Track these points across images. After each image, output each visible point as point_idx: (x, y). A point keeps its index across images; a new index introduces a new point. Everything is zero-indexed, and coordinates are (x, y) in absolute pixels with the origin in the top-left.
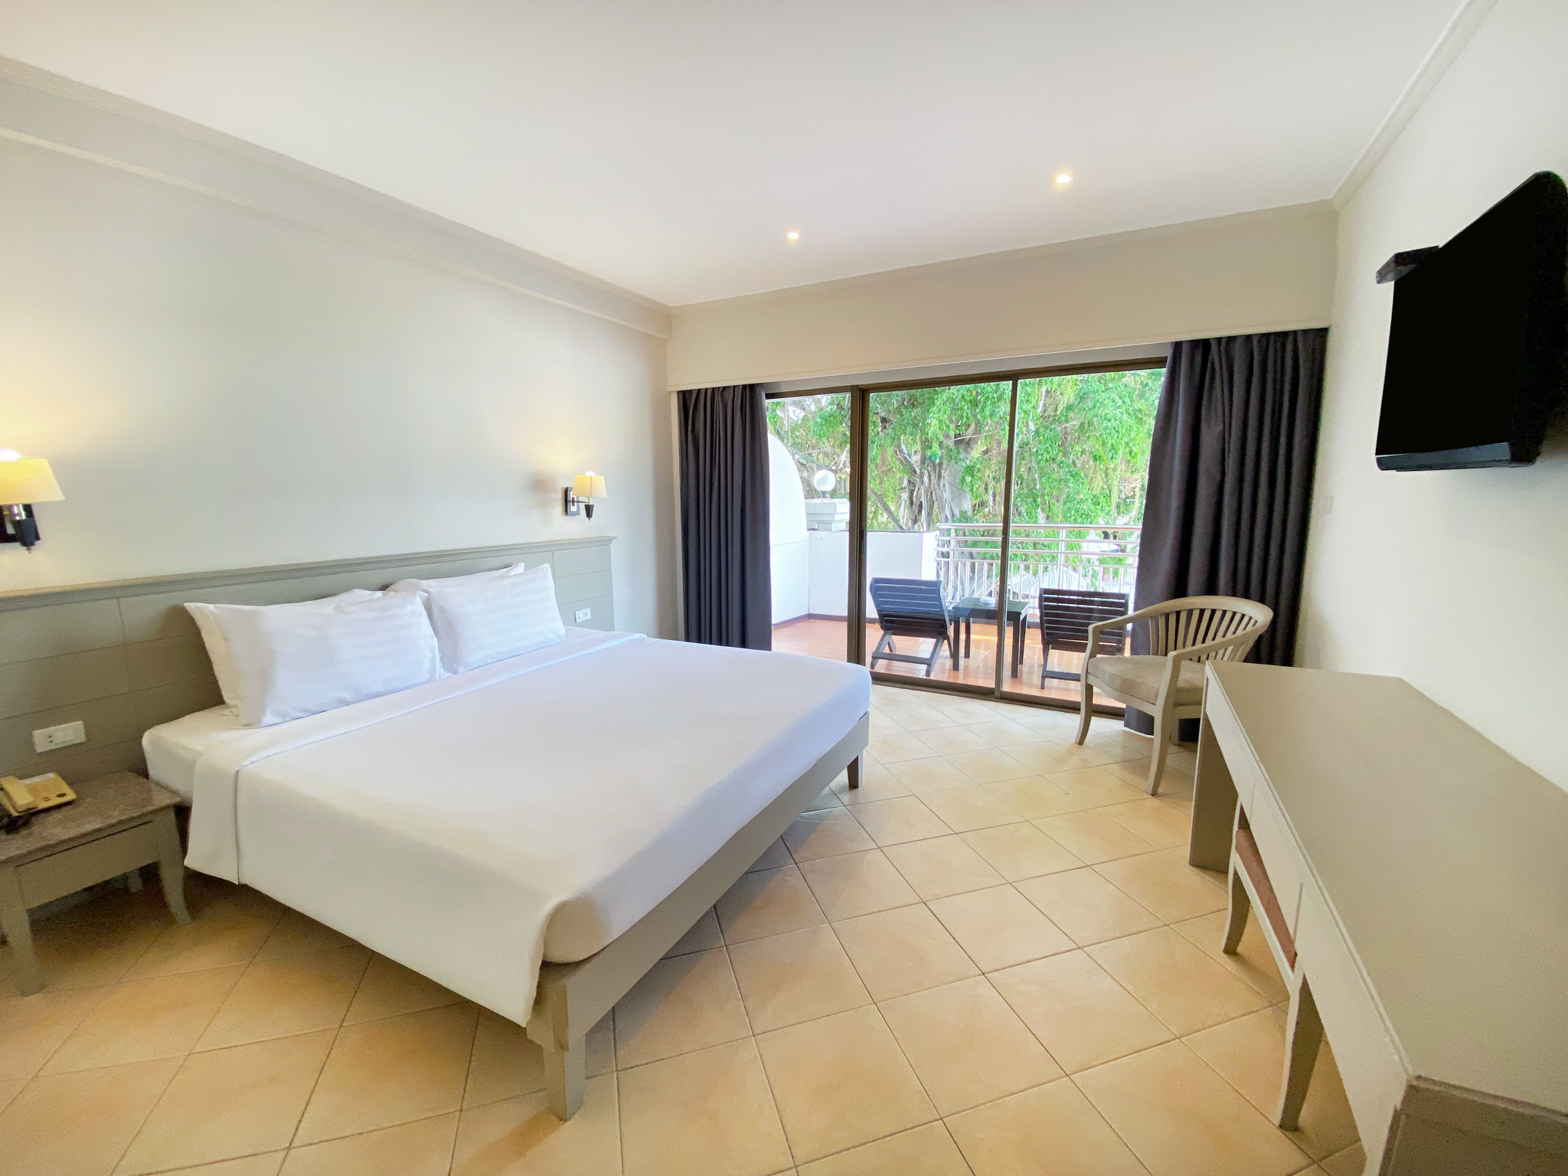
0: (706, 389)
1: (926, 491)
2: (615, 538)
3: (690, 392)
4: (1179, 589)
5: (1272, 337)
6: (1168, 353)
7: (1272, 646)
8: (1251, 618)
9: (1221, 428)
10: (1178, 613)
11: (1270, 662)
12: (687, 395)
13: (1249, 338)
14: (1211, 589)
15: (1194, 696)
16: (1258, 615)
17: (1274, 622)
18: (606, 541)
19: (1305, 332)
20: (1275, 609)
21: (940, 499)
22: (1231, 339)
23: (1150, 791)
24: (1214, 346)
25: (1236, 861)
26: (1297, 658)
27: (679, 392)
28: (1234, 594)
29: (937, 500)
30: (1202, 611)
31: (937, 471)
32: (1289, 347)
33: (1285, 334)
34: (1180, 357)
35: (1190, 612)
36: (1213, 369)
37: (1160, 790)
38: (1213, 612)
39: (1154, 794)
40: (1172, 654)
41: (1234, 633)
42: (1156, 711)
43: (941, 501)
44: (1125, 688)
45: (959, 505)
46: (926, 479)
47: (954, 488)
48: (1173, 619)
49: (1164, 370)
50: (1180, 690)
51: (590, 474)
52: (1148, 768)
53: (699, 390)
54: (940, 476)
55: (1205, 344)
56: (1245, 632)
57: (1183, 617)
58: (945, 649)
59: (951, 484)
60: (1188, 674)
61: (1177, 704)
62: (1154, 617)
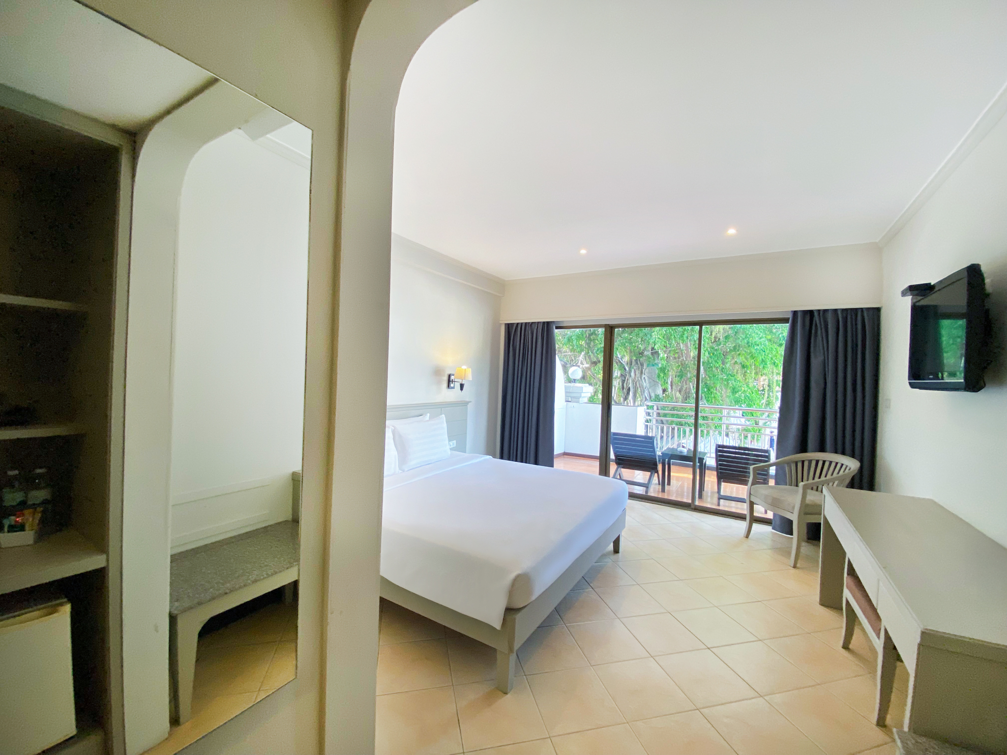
0: (522, 323)
1: (633, 381)
2: (470, 402)
3: (512, 324)
4: (803, 448)
5: (849, 311)
6: (790, 316)
7: (861, 480)
8: (847, 466)
9: (822, 358)
10: (803, 462)
11: (861, 488)
12: (510, 325)
13: (836, 311)
14: (822, 449)
15: (817, 509)
16: (852, 465)
17: (861, 468)
18: (465, 404)
19: (868, 309)
20: (861, 461)
21: (641, 386)
22: (825, 311)
23: (792, 566)
24: (816, 314)
25: (847, 594)
26: (876, 487)
27: (505, 324)
28: (836, 452)
29: (640, 387)
30: (817, 462)
31: (640, 369)
32: (859, 318)
33: (856, 309)
34: (797, 318)
35: (810, 462)
36: (816, 325)
37: (798, 565)
38: (824, 462)
39: (795, 567)
40: (801, 484)
41: (838, 473)
42: (794, 517)
43: (643, 387)
44: (774, 503)
45: (654, 391)
46: (633, 374)
47: (651, 380)
48: (800, 465)
49: (788, 325)
50: (807, 506)
51: (464, 367)
52: (789, 553)
53: (518, 324)
54: (642, 373)
55: (811, 313)
56: (844, 474)
57: (806, 464)
58: (655, 480)
59: (649, 378)
60: (812, 497)
61: (806, 514)
62: (789, 463)
